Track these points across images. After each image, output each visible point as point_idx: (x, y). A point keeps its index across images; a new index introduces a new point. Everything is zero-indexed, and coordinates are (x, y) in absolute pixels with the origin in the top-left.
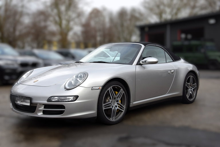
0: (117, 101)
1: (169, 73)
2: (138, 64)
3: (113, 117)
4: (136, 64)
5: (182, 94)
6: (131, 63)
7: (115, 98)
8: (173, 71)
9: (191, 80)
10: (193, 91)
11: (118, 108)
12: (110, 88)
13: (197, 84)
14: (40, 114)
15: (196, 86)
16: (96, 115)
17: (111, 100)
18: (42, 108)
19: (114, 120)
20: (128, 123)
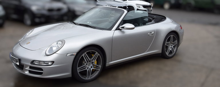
0: (93, 63)
1: (149, 35)
2: (118, 29)
3: (88, 76)
4: (115, 30)
5: (161, 52)
6: (110, 29)
7: (90, 61)
8: (153, 33)
9: (172, 39)
10: (173, 48)
11: (93, 68)
12: (84, 54)
13: (177, 41)
14: (27, 73)
15: (177, 43)
16: (71, 76)
17: (85, 64)
18: (28, 68)
19: (89, 78)
20: (102, 80)
